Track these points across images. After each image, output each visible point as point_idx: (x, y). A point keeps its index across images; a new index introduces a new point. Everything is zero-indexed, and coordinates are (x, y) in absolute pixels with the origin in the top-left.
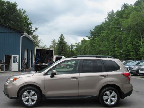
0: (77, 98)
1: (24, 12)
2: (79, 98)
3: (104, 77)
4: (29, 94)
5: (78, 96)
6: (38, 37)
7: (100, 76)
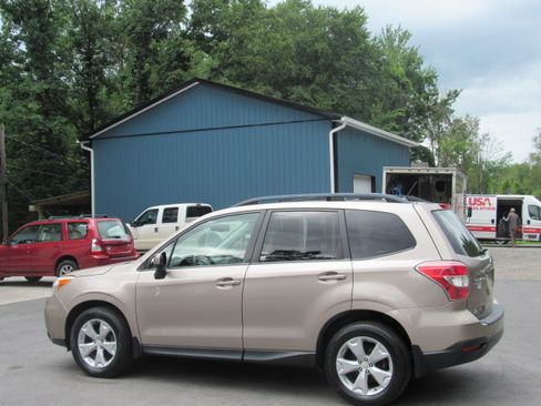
0: (239, 357)
1: (406, 36)
2: (246, 358)
3: (334, 282)
4: (98, 331)
5: (244, 352)
6: (477, 125)
7: (322, 274)
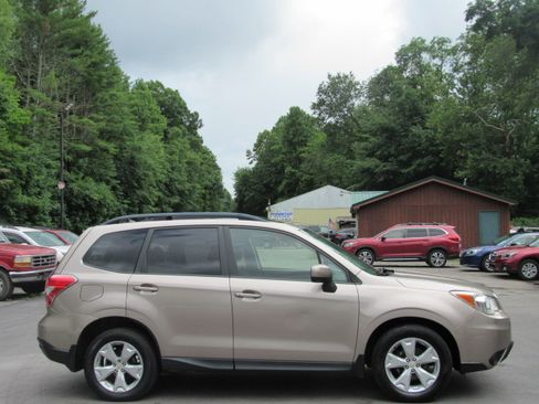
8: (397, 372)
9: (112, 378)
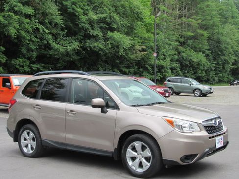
8: (133, 159)
9: (27, 146)
